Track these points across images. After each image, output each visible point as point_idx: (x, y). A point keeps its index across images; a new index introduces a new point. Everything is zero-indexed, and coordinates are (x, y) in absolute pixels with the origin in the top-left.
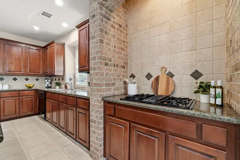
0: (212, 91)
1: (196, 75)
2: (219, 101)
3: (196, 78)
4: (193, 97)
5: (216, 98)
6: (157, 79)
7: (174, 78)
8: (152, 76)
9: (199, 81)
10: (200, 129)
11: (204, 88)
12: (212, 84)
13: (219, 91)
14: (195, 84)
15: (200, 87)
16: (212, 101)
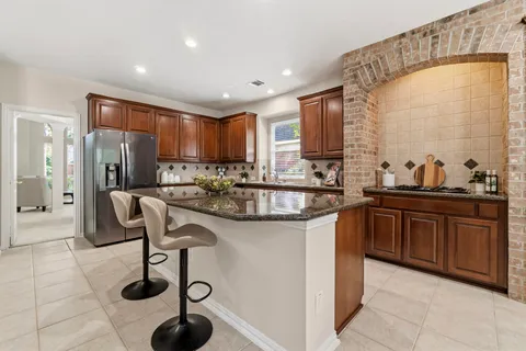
0: (488, 180)
1: (471, 164)
2: (494, 188)
3: (471, 168)
4: (467, 187)
5: (491, 185)
6: (422, 168)
7: (444, 167)
8: (414, 165)
9: (474, 170)
10: (477, 207)
11: (480, 178)
12: (488, 173)
13: (494, 179)
14: (470, 173)
15: (476, 176)
16: (488, 189)
